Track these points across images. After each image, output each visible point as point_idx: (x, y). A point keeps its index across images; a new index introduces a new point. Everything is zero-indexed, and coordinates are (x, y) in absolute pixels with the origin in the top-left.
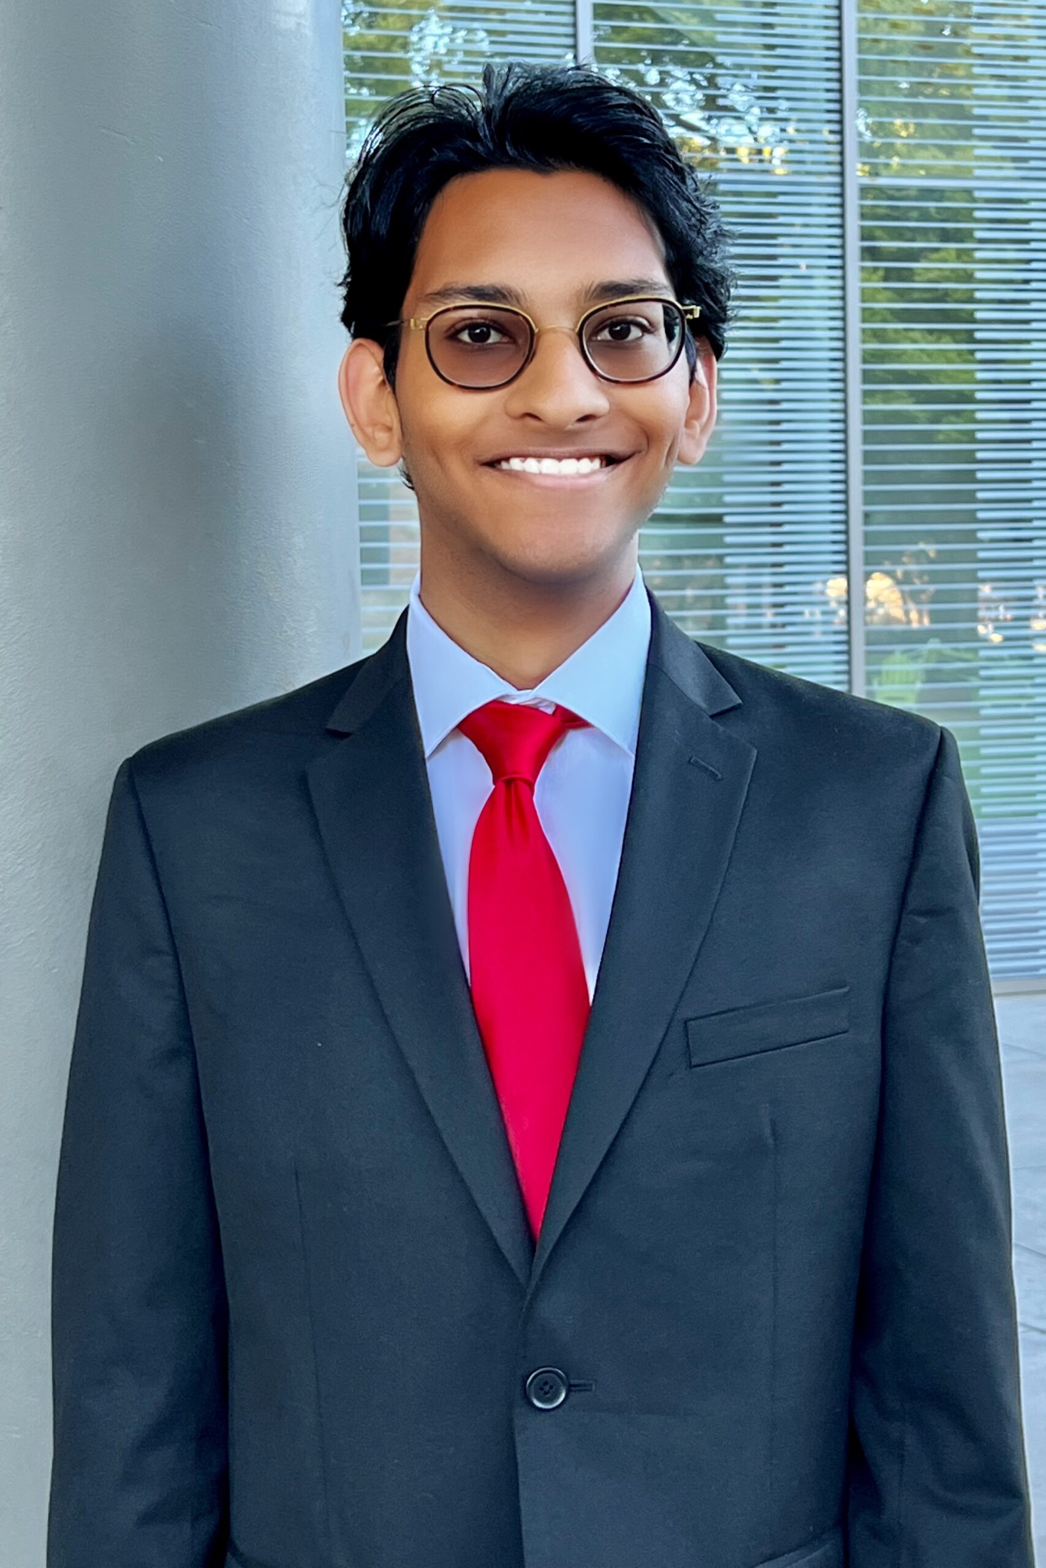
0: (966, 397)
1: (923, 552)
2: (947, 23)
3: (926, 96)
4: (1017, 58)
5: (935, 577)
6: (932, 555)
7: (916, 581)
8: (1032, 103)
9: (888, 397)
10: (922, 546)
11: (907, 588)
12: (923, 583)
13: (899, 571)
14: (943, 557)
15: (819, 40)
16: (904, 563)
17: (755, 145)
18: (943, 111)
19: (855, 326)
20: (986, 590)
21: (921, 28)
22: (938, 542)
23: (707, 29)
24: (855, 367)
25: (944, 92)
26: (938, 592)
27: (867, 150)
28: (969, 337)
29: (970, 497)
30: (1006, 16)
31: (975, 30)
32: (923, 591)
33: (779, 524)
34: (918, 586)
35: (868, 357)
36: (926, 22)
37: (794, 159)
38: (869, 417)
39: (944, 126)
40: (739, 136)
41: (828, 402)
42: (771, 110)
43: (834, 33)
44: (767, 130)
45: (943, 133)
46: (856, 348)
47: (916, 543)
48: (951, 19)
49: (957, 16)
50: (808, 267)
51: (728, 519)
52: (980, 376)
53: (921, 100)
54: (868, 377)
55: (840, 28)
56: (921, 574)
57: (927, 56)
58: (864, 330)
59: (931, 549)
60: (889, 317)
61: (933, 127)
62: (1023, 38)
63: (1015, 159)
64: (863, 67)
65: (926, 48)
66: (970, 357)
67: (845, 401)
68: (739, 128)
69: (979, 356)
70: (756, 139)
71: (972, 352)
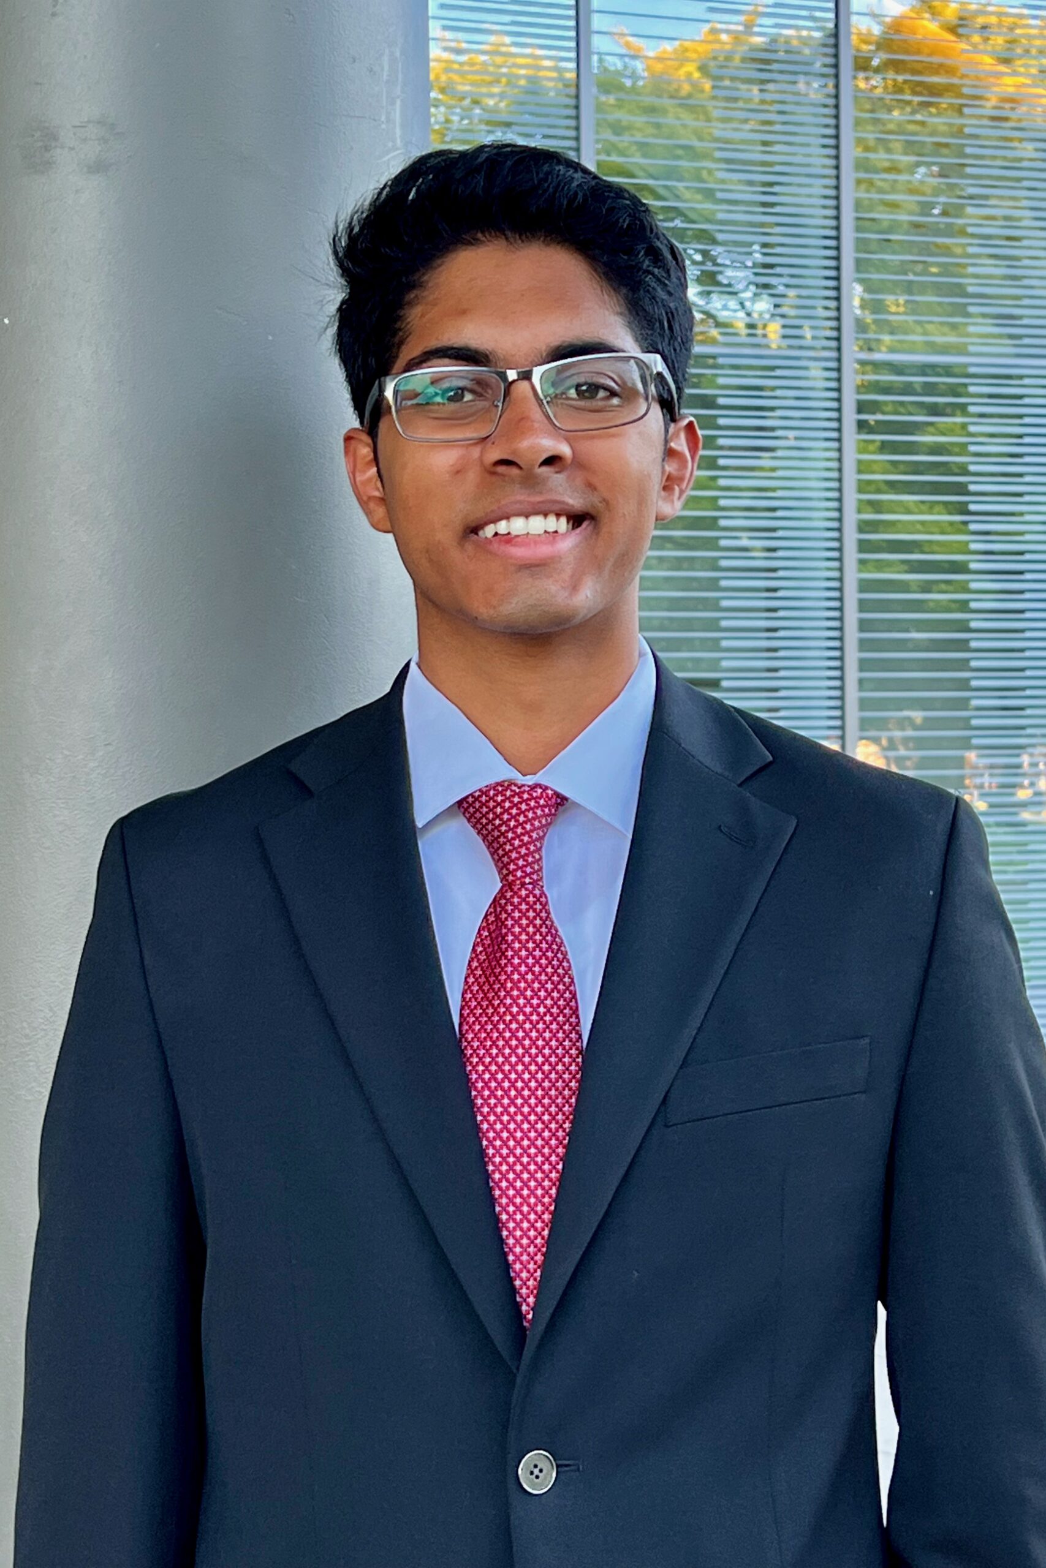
0: (960, 568)
1: (909, 718)
2: (938, 203)
3: (915, 274)
4: (1009, 238)
5: (920, 744)
6: (919, 721)
7: (901, 747)
8: (1026, 282)
9: (880, 566)
10: (906, 713)
11: (892, 754)
12: (907, 749)
13: (884, 736)
14: (929, 724)
15: (818, 218)
16: (889, 730)
17: (748, 320)
18: (939, 289)
19: (851, 497)
20: (972, 756)
21: (917, 209)
22: (925, 710)
23: (709, 206)
24: (851, 537)
25: (934, 270)
26: (923, 758)
27: (861, 326)
28: (962, 509)
29: (963, 665)
30: (1001, 198)
31: (970, 210)
32: (908, 758)
33: (776, 690)
34: (902, 752)
35: (864, 527)
36: (919, 203)
37: (791, 332)
38: (865, 586)
39: (940, 304)
40: (735, 311)
41: (824, 570)
42: (766, 286)
43: (832, 213)
44: (762, 306)
45: (939, 310)
46: (851, 518)
47: (901, 710)
48: (942, 199)
49: (949, 197)
50: (796, 438)
51: (725, 684)
52: (973, 546)
53: (911, 277)
54: (864, 546)
55: (838, 208)
56: (906, 741)
57: (917, 235)
58: (860, 501)
59: (918, 715)
60: (884, 487)
61: (929, 304)
62: (1020, 219)
63: (1011, 337)
64: (861, 245)
65: (917, 226)
66: (962, 527)
67: (841, 569)
68: (733, 304)
69: (973, 527)
70: (749, 314)
71: (966, 523)
